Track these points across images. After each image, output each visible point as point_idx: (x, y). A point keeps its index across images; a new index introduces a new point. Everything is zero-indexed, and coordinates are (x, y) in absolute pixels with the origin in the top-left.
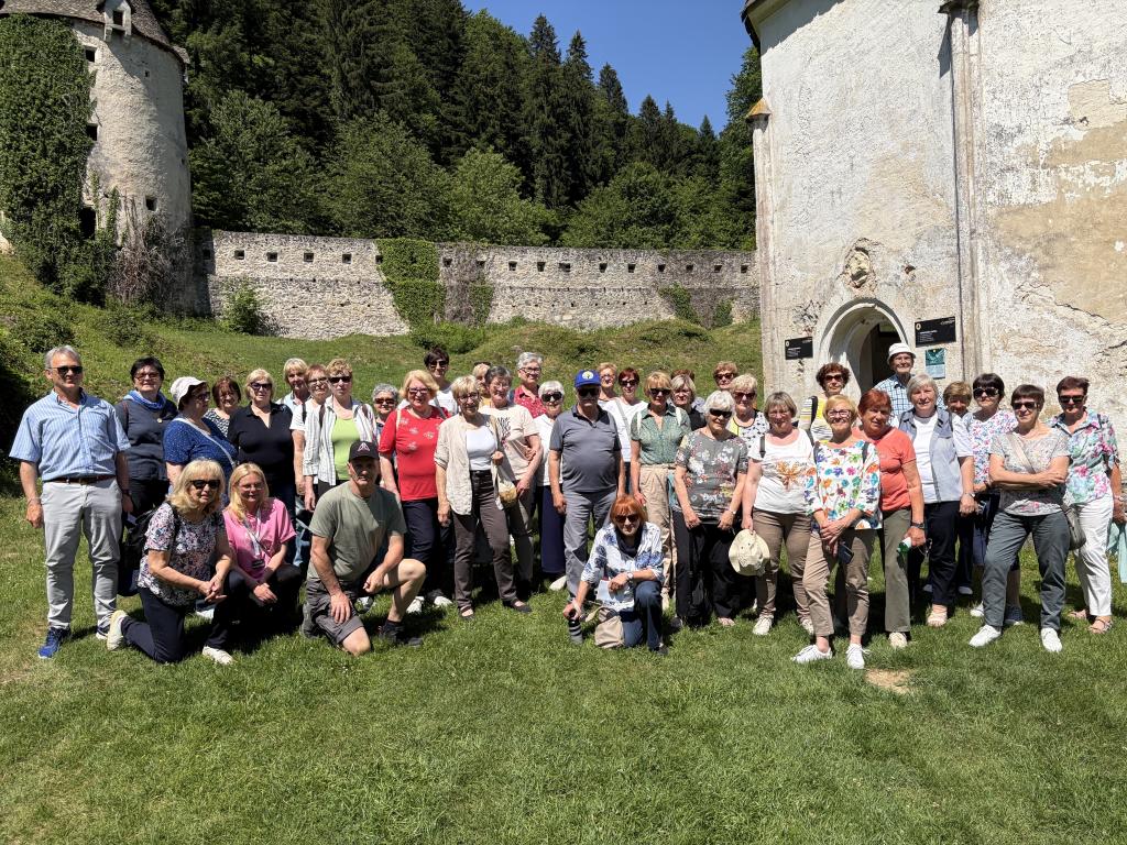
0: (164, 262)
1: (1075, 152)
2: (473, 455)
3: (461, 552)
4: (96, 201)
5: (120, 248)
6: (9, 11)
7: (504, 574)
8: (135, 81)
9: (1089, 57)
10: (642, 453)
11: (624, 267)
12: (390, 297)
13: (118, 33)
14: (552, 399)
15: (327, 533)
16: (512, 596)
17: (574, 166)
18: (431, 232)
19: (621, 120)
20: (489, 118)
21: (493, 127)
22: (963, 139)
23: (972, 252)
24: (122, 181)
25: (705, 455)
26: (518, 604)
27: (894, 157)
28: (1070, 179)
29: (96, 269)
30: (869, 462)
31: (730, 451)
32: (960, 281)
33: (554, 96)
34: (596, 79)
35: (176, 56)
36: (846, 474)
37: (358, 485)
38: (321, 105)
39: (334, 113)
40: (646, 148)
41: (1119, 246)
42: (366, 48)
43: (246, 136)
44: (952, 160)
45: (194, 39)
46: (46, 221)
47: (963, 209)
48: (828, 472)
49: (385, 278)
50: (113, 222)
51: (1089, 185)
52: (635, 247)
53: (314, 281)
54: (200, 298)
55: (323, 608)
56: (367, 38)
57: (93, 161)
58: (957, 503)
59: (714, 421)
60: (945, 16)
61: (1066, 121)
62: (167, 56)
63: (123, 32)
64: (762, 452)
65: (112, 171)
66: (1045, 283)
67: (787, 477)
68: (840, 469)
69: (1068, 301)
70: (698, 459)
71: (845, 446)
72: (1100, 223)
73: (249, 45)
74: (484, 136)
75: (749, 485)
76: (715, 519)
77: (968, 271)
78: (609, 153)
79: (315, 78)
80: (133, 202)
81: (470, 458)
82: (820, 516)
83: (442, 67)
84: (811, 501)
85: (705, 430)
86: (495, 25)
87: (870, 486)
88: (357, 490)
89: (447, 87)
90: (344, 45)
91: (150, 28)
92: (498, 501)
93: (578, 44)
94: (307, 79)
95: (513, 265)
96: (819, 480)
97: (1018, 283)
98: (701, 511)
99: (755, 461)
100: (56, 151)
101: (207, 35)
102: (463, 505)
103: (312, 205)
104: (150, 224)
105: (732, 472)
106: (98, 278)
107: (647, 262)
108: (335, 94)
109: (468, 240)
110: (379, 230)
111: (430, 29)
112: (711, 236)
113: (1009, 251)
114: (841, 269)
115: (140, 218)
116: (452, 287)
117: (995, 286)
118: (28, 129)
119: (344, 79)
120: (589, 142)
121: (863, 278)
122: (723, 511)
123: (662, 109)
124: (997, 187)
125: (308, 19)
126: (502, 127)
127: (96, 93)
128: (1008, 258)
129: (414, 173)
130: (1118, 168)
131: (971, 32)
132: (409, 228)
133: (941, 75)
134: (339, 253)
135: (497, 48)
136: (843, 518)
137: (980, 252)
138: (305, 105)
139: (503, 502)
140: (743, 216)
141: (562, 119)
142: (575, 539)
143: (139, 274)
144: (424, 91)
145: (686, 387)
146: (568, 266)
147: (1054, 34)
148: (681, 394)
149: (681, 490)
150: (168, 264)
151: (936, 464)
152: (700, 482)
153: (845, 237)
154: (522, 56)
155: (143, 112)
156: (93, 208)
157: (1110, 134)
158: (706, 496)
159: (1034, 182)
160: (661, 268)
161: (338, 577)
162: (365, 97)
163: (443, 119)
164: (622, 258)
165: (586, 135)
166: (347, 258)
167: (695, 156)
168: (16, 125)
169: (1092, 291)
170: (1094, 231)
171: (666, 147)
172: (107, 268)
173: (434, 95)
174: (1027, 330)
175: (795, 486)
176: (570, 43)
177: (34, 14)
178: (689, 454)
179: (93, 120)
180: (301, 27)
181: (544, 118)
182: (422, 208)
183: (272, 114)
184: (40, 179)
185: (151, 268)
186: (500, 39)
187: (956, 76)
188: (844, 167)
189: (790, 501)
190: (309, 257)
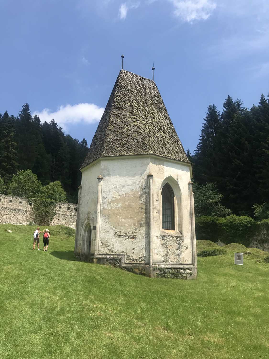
1: (113, 202)
9: (116, 188)
28: (112, 206)
41: (118, 217)
51: (115, 207)
60: (98, 179)
61: (113, 197)
66: (108, 221)
69: (111, 225)
72: (116, 213)
95: (60, 207)
97: (105, 221)
113: (104, 216)
114: (86, 216)
117: (101, 221)
121: (89, 218)
130: (119, 205)
131: (101, 182)
147: (112, 184)
153: (87, 211)
157: (118, 200)
159: (108, 205)
187: (98, 189)
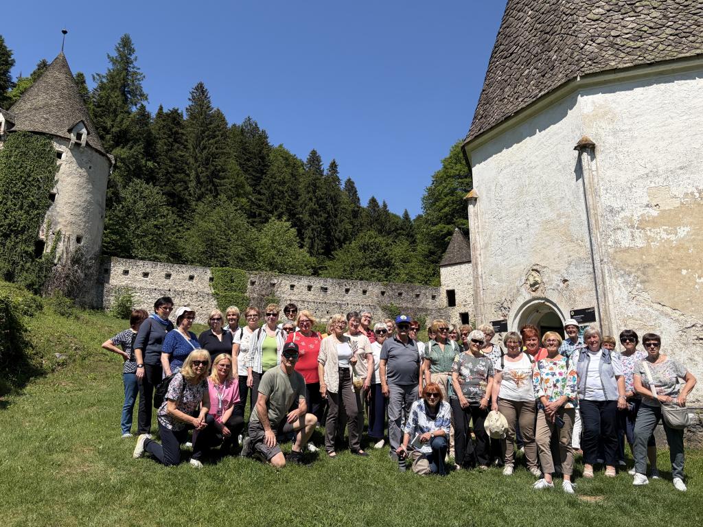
0: (80, 274)
1: (654, 222)
2: (341, 358)
3: (331, 416)
4: (47, 236)
5: (55, 265)
6: (17, 129)
7: (354, 432)
8: (83, 171)
9: (656, 174)
10: (432, 366)
11: (360, 292)
12: (215, 302)
13: (77, 145)
14: (382, 333)
15: (267, 393)
16: (357, 446)
17: (328, 233)
18: (244, 265)
19: (356, 209)
20: (280, 203)
21: (282, 208)
22: (592, 212)
23: (602, 272)
24: (65, 226)
25: (470, 365)
26: (361, 451)
27: (553, 221)
28: (653, 235)
29: (39, 277)
30: (570, 370)
31: (484, 364)
32: (596, 287)
33: (318, 193)
34: (342, 186)
35: (109, 159)
36: (558, 375)
37: (286, 366)
38: (184, 190)
39: (190, 195)
40: (371, 225)
41: (684, 272)
42: (212, 161)
43: (140, 204)
44: (586, 223)
45: (117, 151)
46: (14, 247)
47: (595, 248)
48: (547, 374)
49: (213, 291)
50: (55, 249)
51: (664, 239)
52: (367, 280)
53: (170, 290)
54: (98, 297)
55: (261, 437)
56: (214, 156)
57: (50, 214)
58: (616, 402)
59: (474, 345)
60: (577, 152)
61: (647, 206)
62: (103, 159)
63: (81, 144)
64: (503, 366)
65: (60, 220)
66: (645, 290)
67: (518, 379)
68: (554, 373)
69: (658, 301)
70: (466, 368)
71: (556, 359)
72: (671, 259)
73: (147, 156)
74: (276, 213)
75: (495, 385)
76: (476, 403)
77: (601, 282)
78: (349, 227)
79: (183, 175)
80: (69, 238)
81: (339, 360)
82: (544, 399)
83: (254, 174)
84: (538, 391)
85: (469, 352)
86: (287, 153)
87: (572, 383)
88: (285, 370)
89: (255, 185)
90: (199, 159)
91: (96, 143)
92: (352, 387)
93: (333, 166)
94: (178, 175)
95: (292, 287)
96: (542, 379)
97: (629, 290)
98: (469, 398)
99: (499, 371)
100: (29, 206)
101: (125, 149)
102: (334, 388)
103: (173, 245)
104: (76, 251)
105: (486, 375)
106: (39, 282)
107: (374, 289)
108: (192, 184)
109: (266, 271)
110: (213, 261)
111: (249, 153)
112: (413, 277)
113: (622, 272)
114: (523, 281)
115: (71, 247)
116: (254, 298)
117: (616, 292)
118: (14, 193)
119: (198, 177)
120: (337, 220)
121: (537, 286)
122: (482, 398)
123: (381, 204)
124: (613, 237)
125: (182, 144)
126: (287, 209)
127: (58, 176)
128: (622, 276)
129: (237, 231)
130: (679, 230)
131: (592, 160)
132: (231, 262)
133: (577, 180)
134: (187, 275)
135: (287, 165)
136: (557, 401)
137: (606, 271)
138: (174, 189)
139: (355, 387)
140: (432, 266)
141: (323, 206)
142: (395, 413)
143: (64, 281)
144: (243, 187)
145: (455, 331)
146: (326, 289)
147: (636, 162)
148: (452, 335)
149: (457, 386)
150: (82, 276)
151: (603, 378)
152: (468, 380)
153: (525, 263)
154: (301, 171)
155: (84, 188)
156: (45, 240)
157: (672, 213)
158: (472, 389)
159: (633, 236)
160: (383, 293)
161: (270, 420)
162: (209, 187)
163: (252, 202)
164: (360, 286)
165: (336, 216)
166: (191, 278)
167: (399, 231)
168: (8, 191)
169: (672, 296)
170: (669, 263)
171: (383, 225)
172: (45, 276)
173: (249, 189)
174: (638, 316)
175: (522, 385)
176: (329, 165)
177: (32, 132)
178: (460, 365)
179: (54, 191)
180: (178, 148)
181: (312, 205)
182: (240, 250)
183: (158, 193)
184: (15, 222)
185: (72, 278)
186: (289, 161)
187: (586, 181)
188: (523, 225)
189: (520, 394)
190: (168, 276)
